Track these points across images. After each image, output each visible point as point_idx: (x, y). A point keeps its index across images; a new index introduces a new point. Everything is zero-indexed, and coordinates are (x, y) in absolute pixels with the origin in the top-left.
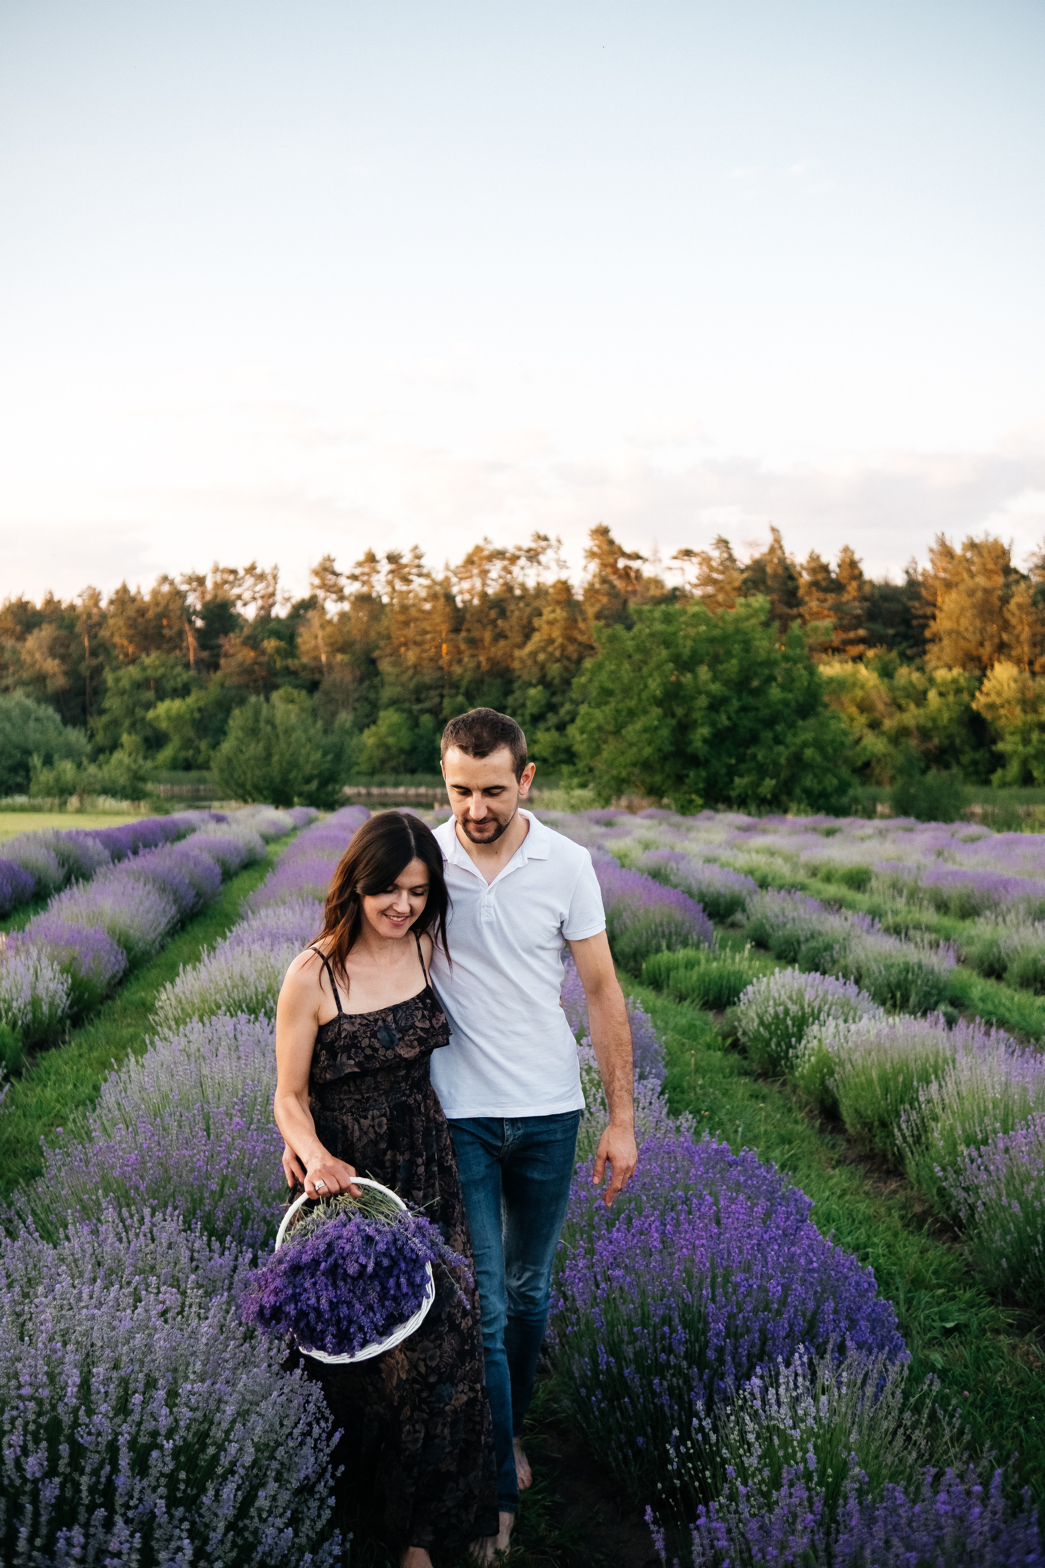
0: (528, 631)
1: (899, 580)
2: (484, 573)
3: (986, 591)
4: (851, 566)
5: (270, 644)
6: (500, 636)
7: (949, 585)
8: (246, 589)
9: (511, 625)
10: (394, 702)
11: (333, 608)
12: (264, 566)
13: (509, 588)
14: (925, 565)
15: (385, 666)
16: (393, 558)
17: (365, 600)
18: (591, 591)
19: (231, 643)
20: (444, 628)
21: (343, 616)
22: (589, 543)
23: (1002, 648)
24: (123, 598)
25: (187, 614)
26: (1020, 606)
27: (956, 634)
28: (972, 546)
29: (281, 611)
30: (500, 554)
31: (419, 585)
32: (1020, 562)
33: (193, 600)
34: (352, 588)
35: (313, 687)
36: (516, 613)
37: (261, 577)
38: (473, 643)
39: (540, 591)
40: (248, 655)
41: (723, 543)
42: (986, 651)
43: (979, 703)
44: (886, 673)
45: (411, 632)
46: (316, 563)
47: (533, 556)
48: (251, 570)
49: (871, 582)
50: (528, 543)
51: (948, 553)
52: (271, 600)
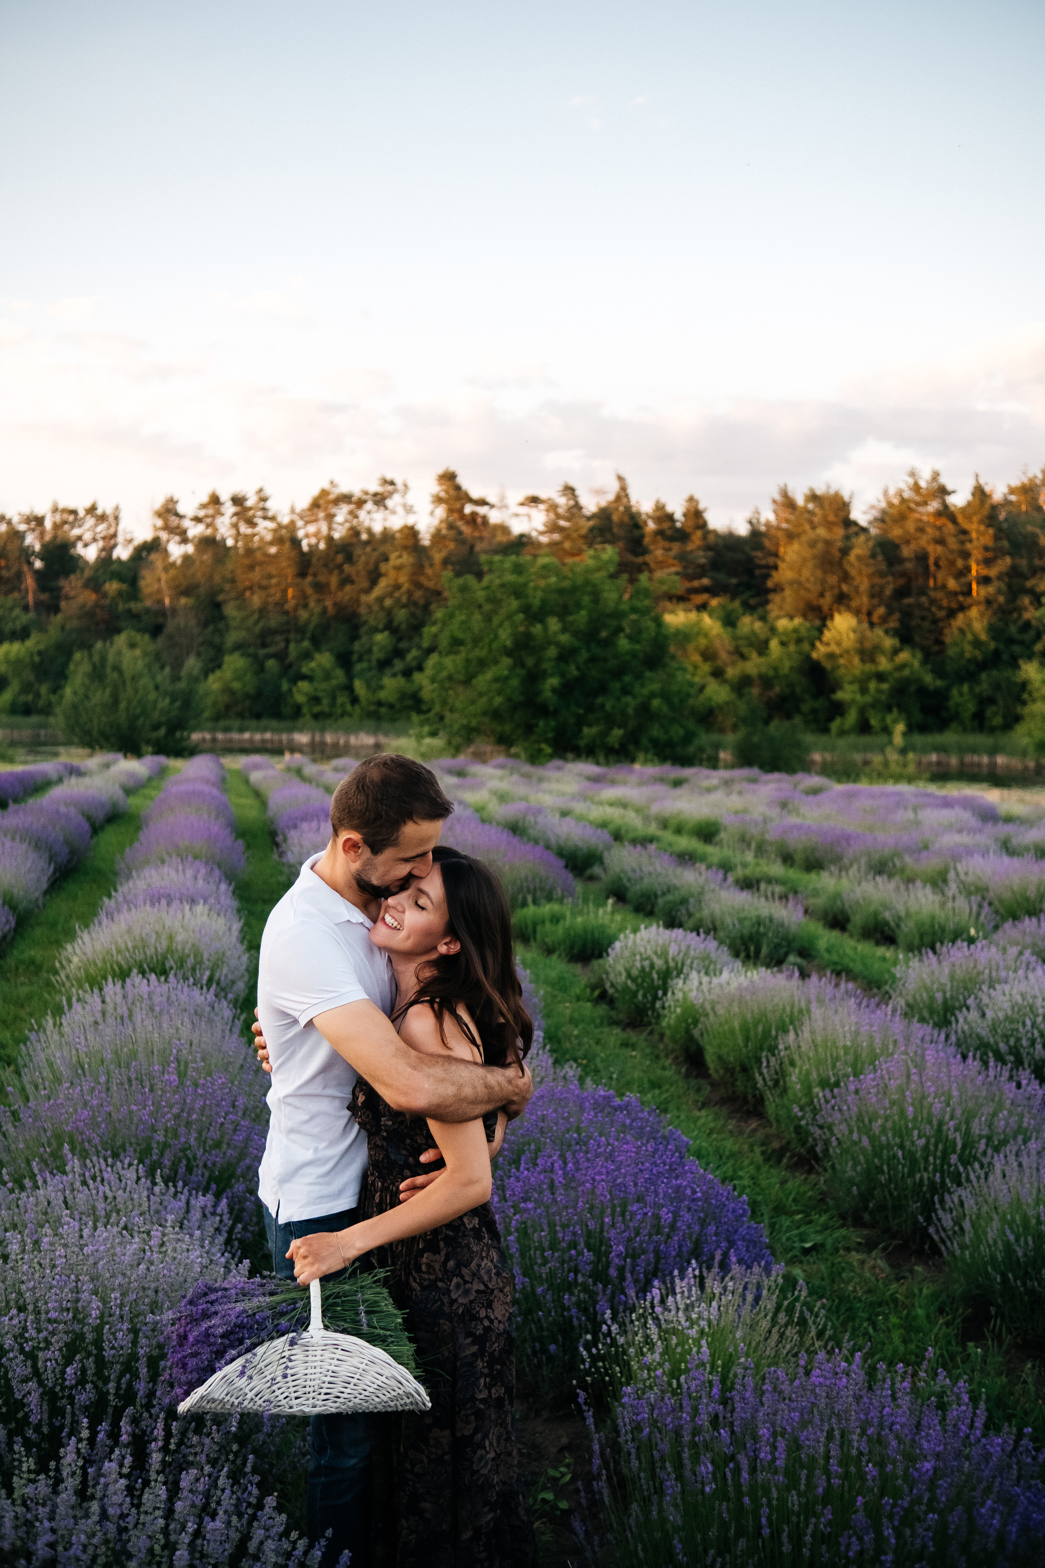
0: (375, 576)
1: (742, 530)
2: (330, 517)
3: (828, 543)
4: (695, 515)
5: (113, 587)
6: (346, 580)
7: (791, 536)
8: (86, 529)
9: (358, 570)
10: (238, 647)
11: (176, 551)
12: (105, 506)
13: (355, 532)
14: (768, 515)
15: (230, 610)
16: (238, 501)
17: (209, 543)
18: (437, 537)
19: (72, 585)
20: (290, 572)
21: (186, 558)
22: (435, 488)
23: (842, 600)
25: (26, 554)
26: (859, 558)
27: (797, 584)
28: (813, 497)
29: (123, 553)
30: (346, 498)
31: (264, 528)
32: (860, 515)
33: (32, 541)
34: (195, 531)
35: (156, 631)
36: (363, 558)
37: (103, 518)
38: (320, 588)
39: (387, 536)
40: (88, 598)
41: (569, 491)
42: (826, 601)
43: (820, 652)
44: (729, 621)
45: (256, 575)
46: (159, 503)
47: (380, 500)
48: (92, 510)
49: (714, 532)
50: (374, 487)
51: (787, 503)
52: (112, 544)
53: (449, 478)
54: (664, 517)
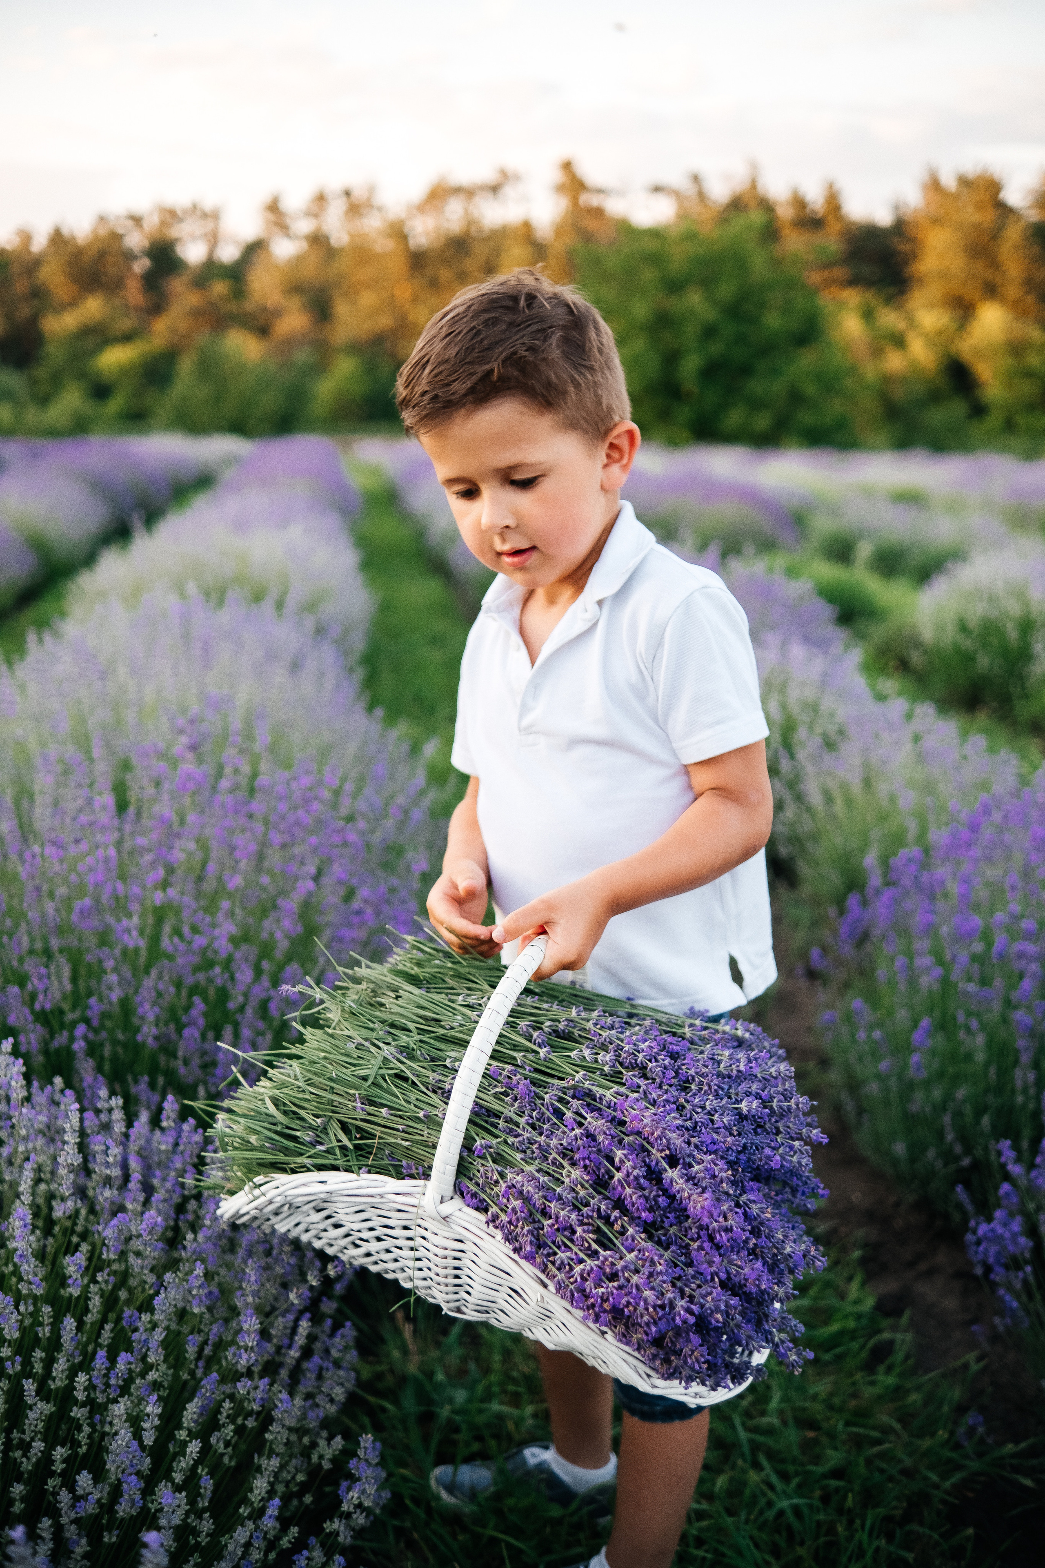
1: (883, 218)
2: (443, 211)
3: (976, 226)
4: (833, 202)
5: (220, 288)
8: (188, 230)
9: (473, 264)
10: (346, 350)
11: (282, 249)
12: (208, 204)
14: (915, 200)
15: (342, 309)
16: (347, 194)
17: (318, 240)
18: (559, 232)
19: (177, 285)
21: (297, 256)
22: (554, 178)
23: (991, 291)
24: (58, 238)
25: (129, 256)
26: (1012, 244)
27: (944, 276)
28: (964, 181)
29: (228, 254)
30: (458, 189)
31: (372, 224)
34: (304, 226)
35: (263, 331)
36: (480, 252)
37: (205, 216)
39: (505, 232)
40: (195, 299)
41: (696, 179)
42: (972, 292)
43: (965, 346)
44: (868, 315)
45: (370, 271)
47: (495, 190)
48: (193, 208)
49: (852, 221)
51: (934, 185)
52: (214, 239)
53: (567, 166)
54: (799, 203)
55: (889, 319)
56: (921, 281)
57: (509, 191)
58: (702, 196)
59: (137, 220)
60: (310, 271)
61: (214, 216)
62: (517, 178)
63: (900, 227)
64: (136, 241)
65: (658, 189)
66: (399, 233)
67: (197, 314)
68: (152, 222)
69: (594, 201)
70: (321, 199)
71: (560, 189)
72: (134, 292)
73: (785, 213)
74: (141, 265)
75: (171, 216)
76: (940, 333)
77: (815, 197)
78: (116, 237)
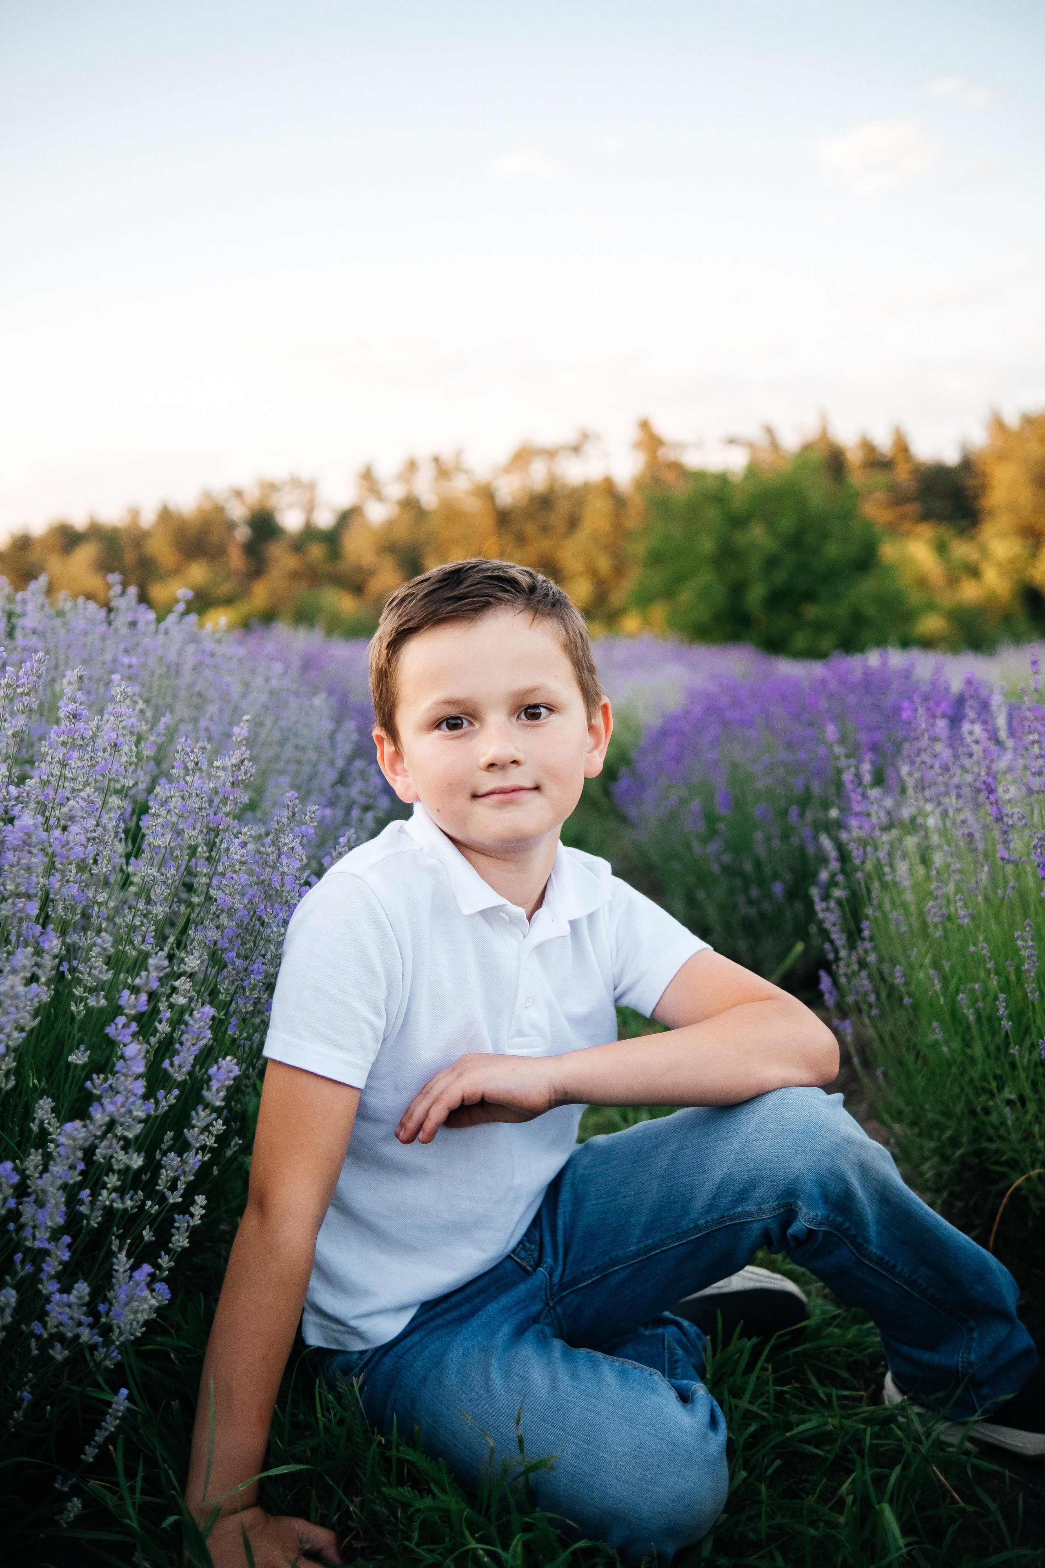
0: (573, 523)
1: (951, 457)
2: (526, 469)
4: (902, 447)
5: (316, 551)
6: (546, 530)
7: (1003, 457)
8: (285, 497)
9: (557, 519)
11: (375, 513)
13: (553, 485)
16: (436, 460)
17: (410, 504)
18: (638, 486)
19: (276, 551)
21: (390, 524)
24: (165, 514)
25: (231, 526)
27: (1012, 507)
28: (1026, 419)
29: (325, 520)
30: (541, 451)
31: (460, 485)
34: (395, 491)
36: (562, 508)
37: (302, 486)
38: (521, 539)
39: (587, 488)
40: (295, 561)
41: (769, 431)
43: (1038, 573)
44: (941, 548)
47: (576, 449)
48: (293, 479)
49: (921, 462)
51: (998, 425)
52: (310, 508)
53: (645, 425)
54: (868, 447)
55: (962, 550)
56: (991, 513)
57: (590, 449)
58: (775, 445)
59: (239, 494)
60: (402, 533)
61: (311, 487)
62: (598, 437)
63: (967, 465)
64: (237, 512)
65: (732, 441)
66: (486, 493)
67: (295, 576)
68: (253, 495)
69: (672, 456)
70: (412, 466)
71: (638, 445)
72: (236, 559)
73: (854, 457)
74: (242, 534)
75: (272, 487)
76: (1012, 561)
77: (883, 441)
78: (219, 510)
